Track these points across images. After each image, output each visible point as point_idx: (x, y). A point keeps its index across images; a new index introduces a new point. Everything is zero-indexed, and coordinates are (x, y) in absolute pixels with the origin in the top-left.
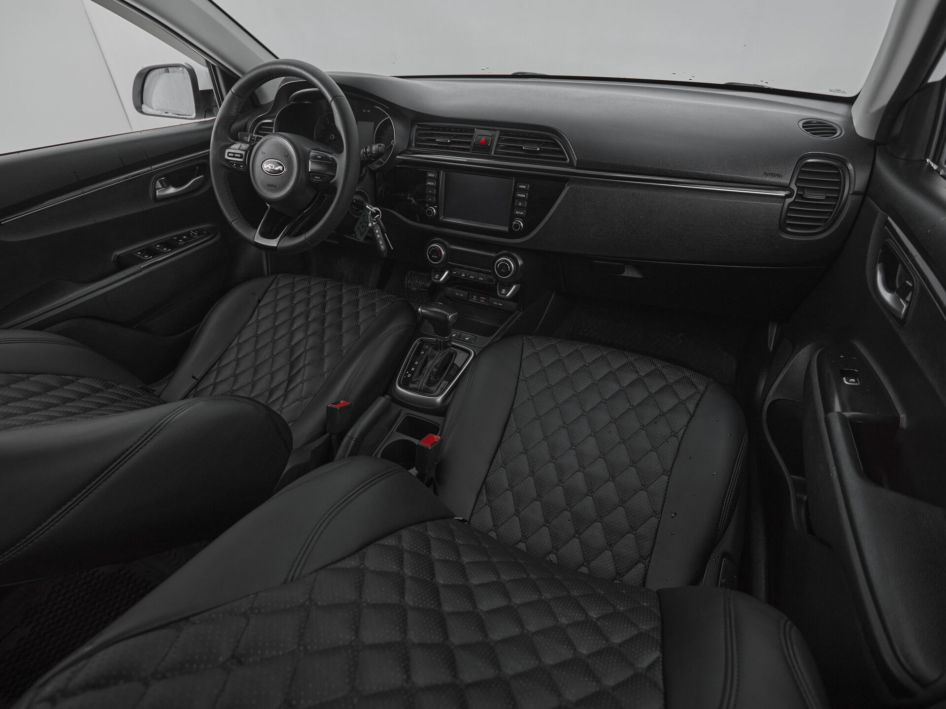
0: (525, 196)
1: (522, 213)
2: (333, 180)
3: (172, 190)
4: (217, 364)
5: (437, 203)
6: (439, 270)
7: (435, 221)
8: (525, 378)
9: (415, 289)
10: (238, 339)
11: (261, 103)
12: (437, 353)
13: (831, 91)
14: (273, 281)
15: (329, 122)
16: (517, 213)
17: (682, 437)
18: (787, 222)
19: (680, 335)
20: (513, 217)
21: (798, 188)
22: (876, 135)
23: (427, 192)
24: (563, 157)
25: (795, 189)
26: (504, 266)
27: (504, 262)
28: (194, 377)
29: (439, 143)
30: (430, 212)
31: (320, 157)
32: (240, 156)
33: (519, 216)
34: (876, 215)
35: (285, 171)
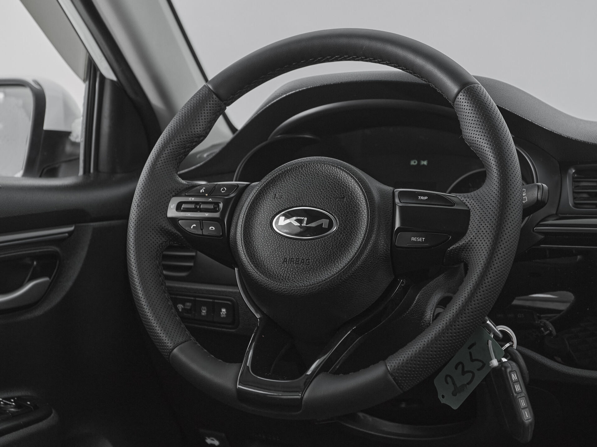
2: (461, 243)
31: (426, 198)
32: (211, 207)
35: (335, 229)
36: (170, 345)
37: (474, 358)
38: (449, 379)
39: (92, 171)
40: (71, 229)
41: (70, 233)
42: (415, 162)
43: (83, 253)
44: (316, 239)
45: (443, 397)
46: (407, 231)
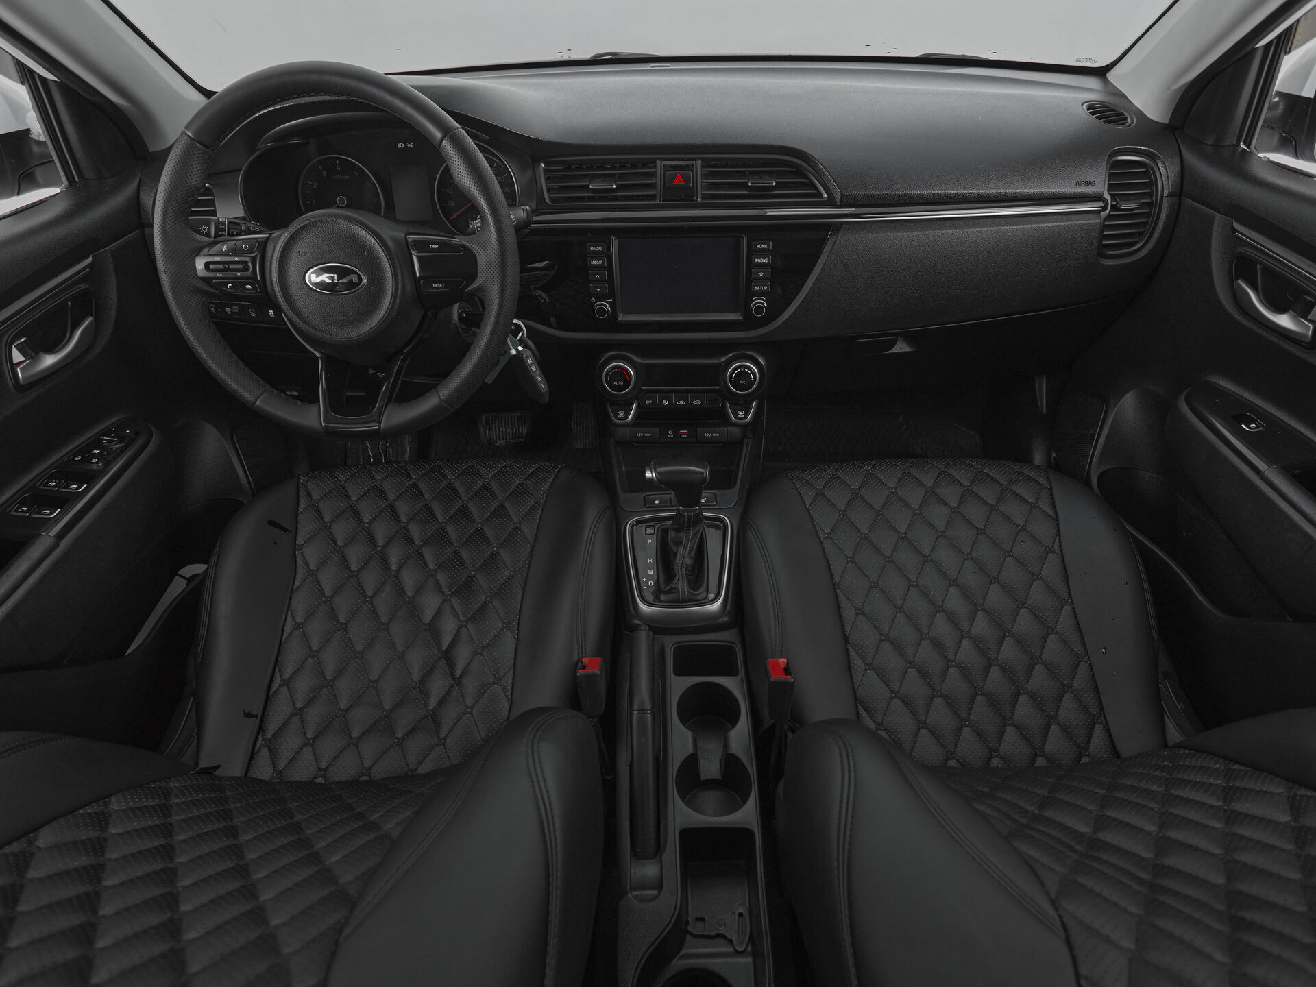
0: (769, 261)
1: (765, 288)
2: (474, 285)
3: (49, 360)
4: (277, 674)
5: (612, 294)
6: (622, 402)
7: (612, 324)
8: (827, 534)
9: (502, 442)
10: (293, 617)
11: (151, 151)
12: (683, 535)
13: (1078, 60)
14: (298, 492)
15: (325, 174)
16: (757, 288)
17: (1061, 551)
18: (1104, 243)
19: (901, 417)
20: (751, 294)
21: (1112, 196)
22: (1171, 117)
23: (591, 278)
24: (814, 191)
25: (1109, 198)
26: (743, 374)
27: (743, 369)
28: (248, 715)
29: (594, 191)
30: (602, 311)
31: (437, 246)
32: (240, 266)
33: (761, 293)
34: (1211, 221)
35: (364, 283)
36: (251, 398)
39: (77, 180)
40: (89, 260)
41: (90, 266)
42: (402, 145)
43: (112, 281)
44: (351, 293)
46: (427, 278)
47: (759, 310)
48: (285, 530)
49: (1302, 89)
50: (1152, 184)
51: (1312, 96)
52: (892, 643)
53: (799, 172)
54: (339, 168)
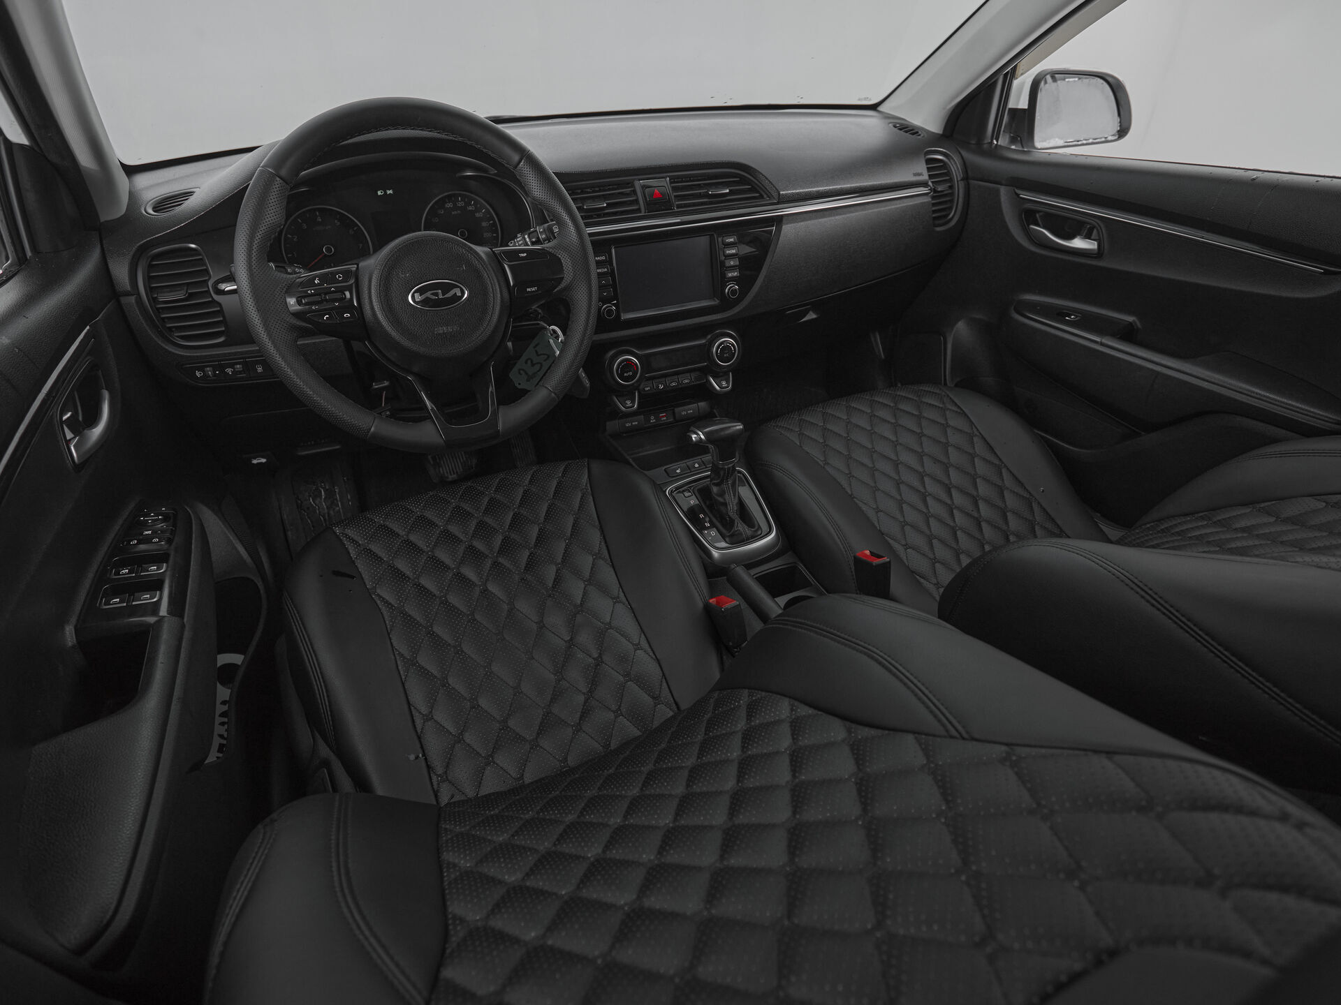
1: (736, 273)
2: (561, 286)
3: (97, 431)
4: (415, 713)
5: (616, 297)
6: (626, 393)
7: (616, 324)
11: (102, 220)
14: (341, 541)
16: (729, 275)
17: (980, 433)
18: (935, 215)
20: (724, 282)
21: (932, 182)
25: (931, 184)
26: (726, 348)
27: (724, 345)
29: (588, 211)
30: (610, 312)
31: (525, 254)
33: (733, 279)
34: (998, 191)
35: (466, 296)
37: (539, 353)
38: (522, 372)
43: (110, 352)
45: (519, 384)
46: (521, 283)
47: (734, 292)
48: (353, 577)
49: (1018, 103)
50: (949, 173)
51: (1026, 107)
52: (912, 526)
53: (743, 181)
54: (319, 220)
